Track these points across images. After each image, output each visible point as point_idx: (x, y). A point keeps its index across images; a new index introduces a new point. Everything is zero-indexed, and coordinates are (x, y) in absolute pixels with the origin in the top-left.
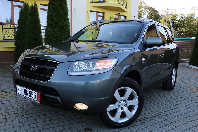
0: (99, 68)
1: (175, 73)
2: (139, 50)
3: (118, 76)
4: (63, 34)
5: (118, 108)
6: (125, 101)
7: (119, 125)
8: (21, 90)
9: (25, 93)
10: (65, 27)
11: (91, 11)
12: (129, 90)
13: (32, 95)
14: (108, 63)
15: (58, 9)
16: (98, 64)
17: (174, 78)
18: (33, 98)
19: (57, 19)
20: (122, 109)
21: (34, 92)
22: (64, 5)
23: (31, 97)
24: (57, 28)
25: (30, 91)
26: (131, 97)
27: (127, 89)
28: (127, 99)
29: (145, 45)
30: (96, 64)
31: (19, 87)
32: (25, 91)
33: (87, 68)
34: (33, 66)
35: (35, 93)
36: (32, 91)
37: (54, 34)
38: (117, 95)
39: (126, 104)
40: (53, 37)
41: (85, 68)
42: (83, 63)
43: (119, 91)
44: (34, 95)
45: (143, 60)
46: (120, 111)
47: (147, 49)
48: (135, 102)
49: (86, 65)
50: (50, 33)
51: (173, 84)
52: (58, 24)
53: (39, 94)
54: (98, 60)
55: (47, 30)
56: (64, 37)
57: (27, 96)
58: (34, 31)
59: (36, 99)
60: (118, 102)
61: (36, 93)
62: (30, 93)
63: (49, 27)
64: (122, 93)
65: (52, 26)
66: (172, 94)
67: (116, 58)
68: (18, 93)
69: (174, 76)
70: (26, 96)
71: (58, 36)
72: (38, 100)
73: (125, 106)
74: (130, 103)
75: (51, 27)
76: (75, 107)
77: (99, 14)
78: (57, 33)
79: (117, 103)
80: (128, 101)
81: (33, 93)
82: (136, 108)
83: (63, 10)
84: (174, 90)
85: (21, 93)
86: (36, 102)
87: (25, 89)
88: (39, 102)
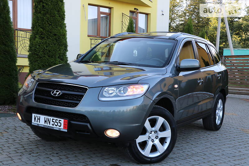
0: (130, 94)
1: (222, 107)
2: (171, 75)
3: (150, 102)
4: (59, 48)
5: (148, 140)
6: (155, 132)
7: (149, 160)
8: (39, 119)
9: (45, 121)
10: (61, 37)
11: (89, 4)
12: (161, 120)
13: (56, 124)
14: (139, 88)
15: (51, 9)
16: (129, 90)
17: (219, 113)
18: (58, 127)
19: (50, 25)
20: (153, 141)
21: (59, 119)
22: (60, 4)
24: (50, 38)
25: (53, 119)
26: (163, 128)
27: (158, 118)
28: (158, 130)
29: (178, 69)
30: (127, 90)
31: (36, 115)
32: (46, 119)
33: (118, 94)
34: (55, 92)
35: (61, 121)
36: (55, 119)
37: (44, 48)
38: (147, 124)
39: (157, 136)
40: (43, 52)
41: (117, 93)
42: (113, 88)
43: (149, 120)
44: (59, 123)
45: (176, 86)
46: (150, 144)
47: (181, 74)
48: (168, 134)
49: (117, 90)
50: (39, 46)
51: (218, 122)
52: (51, 32)
53: (67, 121)
54: (129, 86)
55: (34, 41)
56: (60, 53)
57: (49, 125)
58: (2, 39)
59: (62, 127)
60: (148, 132)
62: (54, 122)
63: (37, 36)
64: (153, 123)
65: (41, 35)
66: (217, 134)
67: (147, 83)
68: (35, 122)
69: (219, 111)
70: (47, 125)
71: (51, 51)
72: (64, 128)
73: (156, 138)
74: (162, 135)
75: (39, 36)
76: (105, 134)
77: (102, 10)
78: (50, 47)
79: (147, 134)
80: (159, 132)
81: (58, 121)
82: (168, 141)
83: (58, 11)
84: (220, 130)
85: (39, 122)
86: (62, 130)
87: (46, 117)
88: (66, 130)
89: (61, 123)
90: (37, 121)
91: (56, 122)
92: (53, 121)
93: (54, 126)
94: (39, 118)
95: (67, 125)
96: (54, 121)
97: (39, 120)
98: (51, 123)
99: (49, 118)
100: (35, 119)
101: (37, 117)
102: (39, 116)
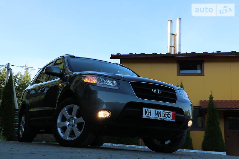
13: (166, 116)
18: (168, 118)
23: (165, 118)
25: (163, 112)
36: (165, 111)
44: (169, 115)
57: (160, 117)
59: (171, 118)
61: (171, 112)
70: (158, 117)
85: (151, 115)
86: (171, 120)
87: (157, 110)
88: (174, 121)
90: (148, 115)
92: (163, 114)
94: (150, 112)
95: (175, 116)
96: (165, 113)
97: (150, 113)
99: (160, 111)
100: (146, 112)
101: (148, 111)
102: (150, 109)
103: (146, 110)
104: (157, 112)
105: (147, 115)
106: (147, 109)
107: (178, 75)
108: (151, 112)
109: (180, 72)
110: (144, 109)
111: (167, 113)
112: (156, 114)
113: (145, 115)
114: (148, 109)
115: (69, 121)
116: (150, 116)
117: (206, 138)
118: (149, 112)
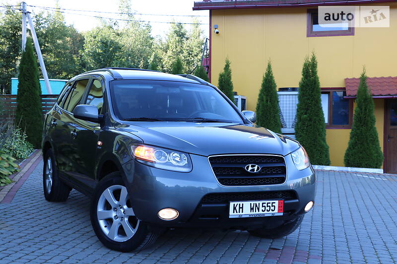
13: (268, 208)
18: (271, 212)
21: (271, 202)
25: (263, 203)
35: (275, 203)
36: (266, 202)
44: (272, 206)
53: (282, 202)
57: (257, 212)
59: (276, 210)
61: (277, 202)
62: (265, 206)
68: (234, 214)
70: (254, 213)
72: (279, 211)
81: (270, 205)
86: (276, 215)
87: (252, 203)
88: (282, 214)
89: (274, 206)
91: (268, 206)
92: (263, 206)
93: (266, 212)
94: (241, 206)
95: (283, 207)
98: (261, 208)
99: (257, 202)
100: (235, 208)
101: (238, 205)
102: (241, 203)
103: (234, 204)
104: (252, 206)
105: (237, 212)
106: (236, 203)
107: (308, 36)
108: (242, 208)
109: (312, 27)
110: (232, 204)
111: (269, 205)
112: (252, 209)
113: (234, 212)
114: (238, 203)
115: (115, 209)
116: (241, 213)
117: (352, 146)
118: (240, 208)
